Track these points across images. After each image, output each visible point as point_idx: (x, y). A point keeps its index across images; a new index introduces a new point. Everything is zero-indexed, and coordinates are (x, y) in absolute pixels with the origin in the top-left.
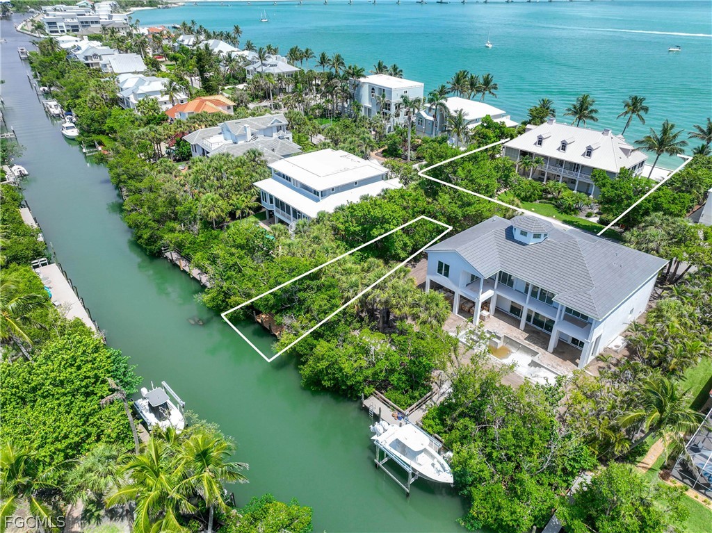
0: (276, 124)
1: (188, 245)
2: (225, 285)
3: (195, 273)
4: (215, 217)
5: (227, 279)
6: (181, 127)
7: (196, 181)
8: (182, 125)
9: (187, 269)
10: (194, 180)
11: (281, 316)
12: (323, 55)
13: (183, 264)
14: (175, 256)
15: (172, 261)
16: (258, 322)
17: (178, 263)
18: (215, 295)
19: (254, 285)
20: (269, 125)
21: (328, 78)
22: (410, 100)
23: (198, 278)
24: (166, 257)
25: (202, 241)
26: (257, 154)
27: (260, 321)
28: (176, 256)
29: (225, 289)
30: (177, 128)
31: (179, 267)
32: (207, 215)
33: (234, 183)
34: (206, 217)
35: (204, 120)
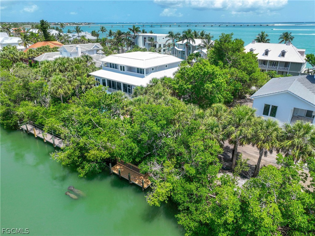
0: (96, 48)
1: (40, 115)
2: (82, 140)
3: (48, 138)
4: (63, 93)
5: (82, 135)
6: (32, 54)
7: (45, 73)
8: (33, 52)
9: (41, 136)
10: (44, 72)
11: (146, 164)
12: (110, 31)
13: (37, 133)
14: (29, 127)
15: (27, 131)
16: (114, 174)
17: (33, 132)
18: (72, 151)
19: (108, 140)
20: (92, 49)
21: (119, 34)
22: (174, 35)
23: (51, 141)
24: (22, 129)
25: (54, 111)
26: (89, 58)
27: (116, 172)
28: (31, 127)
29: (81, 144)
30: (30, 54)
31: (33, 135)
32: (56, 93)
33: (75, 74)
34: (55, 94)
35: (47, 50)
